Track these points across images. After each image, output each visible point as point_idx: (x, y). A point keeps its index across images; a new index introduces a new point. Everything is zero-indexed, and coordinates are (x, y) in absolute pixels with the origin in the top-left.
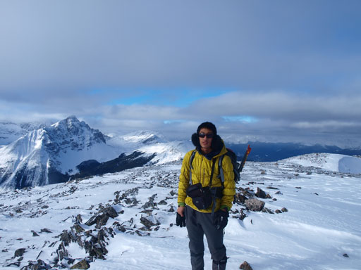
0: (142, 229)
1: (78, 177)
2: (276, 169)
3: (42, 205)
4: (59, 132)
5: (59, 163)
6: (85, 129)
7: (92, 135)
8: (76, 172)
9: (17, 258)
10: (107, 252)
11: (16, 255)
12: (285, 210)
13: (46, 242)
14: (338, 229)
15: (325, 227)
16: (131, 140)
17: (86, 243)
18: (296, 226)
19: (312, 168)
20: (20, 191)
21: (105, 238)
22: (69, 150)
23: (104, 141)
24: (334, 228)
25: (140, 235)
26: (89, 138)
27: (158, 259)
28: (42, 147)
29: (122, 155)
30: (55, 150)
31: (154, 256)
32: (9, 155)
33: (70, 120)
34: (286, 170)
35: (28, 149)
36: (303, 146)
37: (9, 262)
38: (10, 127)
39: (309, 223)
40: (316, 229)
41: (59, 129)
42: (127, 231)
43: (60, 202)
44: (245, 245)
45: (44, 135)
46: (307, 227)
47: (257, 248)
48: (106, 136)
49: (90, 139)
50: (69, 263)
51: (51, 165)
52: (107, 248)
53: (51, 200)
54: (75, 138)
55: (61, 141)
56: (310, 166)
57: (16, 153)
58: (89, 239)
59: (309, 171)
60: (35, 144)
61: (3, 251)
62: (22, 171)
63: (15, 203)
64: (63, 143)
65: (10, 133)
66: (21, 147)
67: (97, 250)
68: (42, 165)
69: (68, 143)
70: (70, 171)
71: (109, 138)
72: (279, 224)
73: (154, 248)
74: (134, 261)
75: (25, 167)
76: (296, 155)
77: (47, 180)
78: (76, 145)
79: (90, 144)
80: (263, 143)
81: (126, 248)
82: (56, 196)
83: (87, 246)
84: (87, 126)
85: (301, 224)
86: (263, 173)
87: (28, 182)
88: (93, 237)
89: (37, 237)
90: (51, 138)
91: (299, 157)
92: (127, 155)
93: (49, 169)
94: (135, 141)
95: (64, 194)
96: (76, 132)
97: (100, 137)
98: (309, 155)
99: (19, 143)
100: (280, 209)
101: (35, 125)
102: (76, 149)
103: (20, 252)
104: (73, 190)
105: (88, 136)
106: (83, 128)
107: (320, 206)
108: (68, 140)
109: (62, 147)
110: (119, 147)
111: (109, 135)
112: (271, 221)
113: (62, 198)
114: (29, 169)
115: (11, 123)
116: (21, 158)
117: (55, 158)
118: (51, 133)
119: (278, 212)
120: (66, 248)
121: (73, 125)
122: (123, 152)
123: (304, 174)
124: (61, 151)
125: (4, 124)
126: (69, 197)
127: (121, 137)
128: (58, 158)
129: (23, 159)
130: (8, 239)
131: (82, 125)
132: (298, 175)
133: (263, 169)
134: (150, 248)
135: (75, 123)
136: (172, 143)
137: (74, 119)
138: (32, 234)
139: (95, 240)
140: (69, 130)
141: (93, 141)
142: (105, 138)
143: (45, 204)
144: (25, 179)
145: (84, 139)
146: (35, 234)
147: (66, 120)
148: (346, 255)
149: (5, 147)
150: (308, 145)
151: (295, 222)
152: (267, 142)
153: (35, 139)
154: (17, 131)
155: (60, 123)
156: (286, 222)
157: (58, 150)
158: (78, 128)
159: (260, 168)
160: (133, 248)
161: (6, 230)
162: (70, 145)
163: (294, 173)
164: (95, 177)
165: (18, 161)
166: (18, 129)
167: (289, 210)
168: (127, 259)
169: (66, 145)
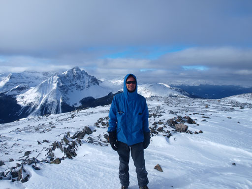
0: (105, 142)
1: (80, 108)
2: (218, 104)
3: (52, 126)
4: (67, 78)
5: (68, 99)
6: (85, 76)
7: (90, 80)
8: (79, 105)
9: (26, 157)
10: (76, 155)
11: (25, 155)
12: (201, 132)
13: (44, 148)
14: (234, 146)
15: (226, 145)
16: (117, 83)
17: (65, 148)
18: (205, 143)
19: (246, 104)
20: (41, 117)
21: (76, 146)
22: (74, 90)
23: (98, 84)
24: (232, 146)
25: (101, 146)
26: (87, 82)
27: (104, 160)
28: (57, 88)
29: (111, 93)
30: (66, 90)
31: (102, 158)
32: (36, 94)
33: (74, 70)
34: (225, 105)
35: (48, 89)
36: (242, 88)
37: (21, 159)
38: (36, 75)
39: (215, 141)
40: (219, 146)
41: (67, 75)
42: (94, 142)
43: (63, 124)
44: (167, 154)
45: (58, 80)
46: (213, 144)
47: (173, 156)
48: (100, 81)
49: (89, 83)
50: (51, 160)
51: (63, 100)
52: (76, 152)
53: (58, 123)
54: (78, 82)
55: (69, 84)
56: (245, 102)
57: (40, 92)
58: (67, 147)
59: (242, 106)
60: (52, 86)
61: (19, 152)
62: (45, 104)
63: (36, 124)
64: (70, 86)
65: (36, 78)
66: (43, 88)
67: (70, 153)
68: (57, 100)
69: (74, 85)
70: (76, 104)
71: (102, 82)
72: (194, 141)
73: (104, 153)
74: (89, 160)
75: (46, 101)
76: (236, 94)
77: (61, 110)
78: (79, 87)
79: (89, 86)
80: (212, 86)
81: (87, 152)
82: (62, 120)
83: (65, 150)
84: (86, 74)
85: (209, 142)
86: (207, 107)
87: (48, 111)
88: (70, 145)
89: (40, 145)
90: (62, 82)
91: (238, 96)
92: (114, 93)
93: (62, 103)
94: (119, 84)
95: (67, 119)
96: (79, 78)
97: (95, 81)
98: (246, 94)
99: (42, 86)
100: (198, 131)
101: (52, 73)
102: (79, 89)
103: (28, 153)
104: (73, 117)
105: (87, 80)
106: (83, 75)
107: (230, 130)
108: (74, 83)
109: (70, 88)
110: (108, 88)
111: (101, 80)
112: (188, 139)
113: (65, 122)
114: (49, 102)
115: (36, 72)
116: (44, 95)
117: (65, 96)
118: (62, 79)
119: (196, 133)
120: (53, 151)
121: (77, 73)
122: (111, 91)
123: (238, 108)
124: (69, 91)
125: (32, 73)
126: (69, 121)
127: (109, 81)
128: (67, 96)
129: (45, 96)
130: (23, 145)
131: (83, 72)
132: (233, 108)
133: (208, 104)
134: (101, 154)
135: (78, 72)
136: (145, 86)
137: (78, 69)
138: (37, 143)
139: (70, 147)
140: (74, 76)
141: (90, 84)
142: (98, 82)
143: (54, 125)
144: (46, 109)
145: (84, 82)
146: (39, 143)
147: (72, 70)
148: (234, 164)
149: (33, 88)
150: (246, 87)
151: (205, 140)
152: (215, 85)
153: (52, 83)
154: (41, 78)
155: (68, 72)
156: (198, 140)
157: (67, 90)
158: (80, 75)
159: (206, 103)
160: (91, 153)
161: (23, 140)
162: (75, 87)
163: (231, 107)
164: (90, 108)
165: (42, 98)
166: (41, 76)
167: (204, 132)
168: (85, 159)
169: (72, 87)
